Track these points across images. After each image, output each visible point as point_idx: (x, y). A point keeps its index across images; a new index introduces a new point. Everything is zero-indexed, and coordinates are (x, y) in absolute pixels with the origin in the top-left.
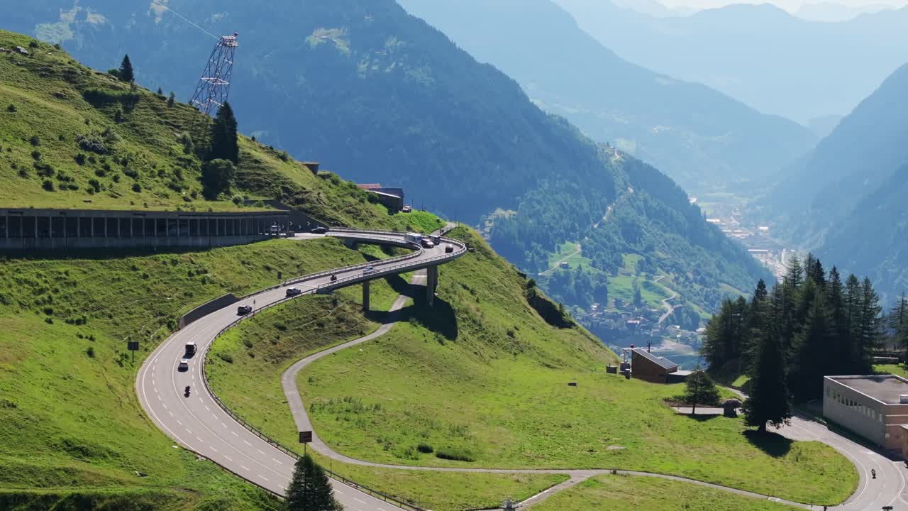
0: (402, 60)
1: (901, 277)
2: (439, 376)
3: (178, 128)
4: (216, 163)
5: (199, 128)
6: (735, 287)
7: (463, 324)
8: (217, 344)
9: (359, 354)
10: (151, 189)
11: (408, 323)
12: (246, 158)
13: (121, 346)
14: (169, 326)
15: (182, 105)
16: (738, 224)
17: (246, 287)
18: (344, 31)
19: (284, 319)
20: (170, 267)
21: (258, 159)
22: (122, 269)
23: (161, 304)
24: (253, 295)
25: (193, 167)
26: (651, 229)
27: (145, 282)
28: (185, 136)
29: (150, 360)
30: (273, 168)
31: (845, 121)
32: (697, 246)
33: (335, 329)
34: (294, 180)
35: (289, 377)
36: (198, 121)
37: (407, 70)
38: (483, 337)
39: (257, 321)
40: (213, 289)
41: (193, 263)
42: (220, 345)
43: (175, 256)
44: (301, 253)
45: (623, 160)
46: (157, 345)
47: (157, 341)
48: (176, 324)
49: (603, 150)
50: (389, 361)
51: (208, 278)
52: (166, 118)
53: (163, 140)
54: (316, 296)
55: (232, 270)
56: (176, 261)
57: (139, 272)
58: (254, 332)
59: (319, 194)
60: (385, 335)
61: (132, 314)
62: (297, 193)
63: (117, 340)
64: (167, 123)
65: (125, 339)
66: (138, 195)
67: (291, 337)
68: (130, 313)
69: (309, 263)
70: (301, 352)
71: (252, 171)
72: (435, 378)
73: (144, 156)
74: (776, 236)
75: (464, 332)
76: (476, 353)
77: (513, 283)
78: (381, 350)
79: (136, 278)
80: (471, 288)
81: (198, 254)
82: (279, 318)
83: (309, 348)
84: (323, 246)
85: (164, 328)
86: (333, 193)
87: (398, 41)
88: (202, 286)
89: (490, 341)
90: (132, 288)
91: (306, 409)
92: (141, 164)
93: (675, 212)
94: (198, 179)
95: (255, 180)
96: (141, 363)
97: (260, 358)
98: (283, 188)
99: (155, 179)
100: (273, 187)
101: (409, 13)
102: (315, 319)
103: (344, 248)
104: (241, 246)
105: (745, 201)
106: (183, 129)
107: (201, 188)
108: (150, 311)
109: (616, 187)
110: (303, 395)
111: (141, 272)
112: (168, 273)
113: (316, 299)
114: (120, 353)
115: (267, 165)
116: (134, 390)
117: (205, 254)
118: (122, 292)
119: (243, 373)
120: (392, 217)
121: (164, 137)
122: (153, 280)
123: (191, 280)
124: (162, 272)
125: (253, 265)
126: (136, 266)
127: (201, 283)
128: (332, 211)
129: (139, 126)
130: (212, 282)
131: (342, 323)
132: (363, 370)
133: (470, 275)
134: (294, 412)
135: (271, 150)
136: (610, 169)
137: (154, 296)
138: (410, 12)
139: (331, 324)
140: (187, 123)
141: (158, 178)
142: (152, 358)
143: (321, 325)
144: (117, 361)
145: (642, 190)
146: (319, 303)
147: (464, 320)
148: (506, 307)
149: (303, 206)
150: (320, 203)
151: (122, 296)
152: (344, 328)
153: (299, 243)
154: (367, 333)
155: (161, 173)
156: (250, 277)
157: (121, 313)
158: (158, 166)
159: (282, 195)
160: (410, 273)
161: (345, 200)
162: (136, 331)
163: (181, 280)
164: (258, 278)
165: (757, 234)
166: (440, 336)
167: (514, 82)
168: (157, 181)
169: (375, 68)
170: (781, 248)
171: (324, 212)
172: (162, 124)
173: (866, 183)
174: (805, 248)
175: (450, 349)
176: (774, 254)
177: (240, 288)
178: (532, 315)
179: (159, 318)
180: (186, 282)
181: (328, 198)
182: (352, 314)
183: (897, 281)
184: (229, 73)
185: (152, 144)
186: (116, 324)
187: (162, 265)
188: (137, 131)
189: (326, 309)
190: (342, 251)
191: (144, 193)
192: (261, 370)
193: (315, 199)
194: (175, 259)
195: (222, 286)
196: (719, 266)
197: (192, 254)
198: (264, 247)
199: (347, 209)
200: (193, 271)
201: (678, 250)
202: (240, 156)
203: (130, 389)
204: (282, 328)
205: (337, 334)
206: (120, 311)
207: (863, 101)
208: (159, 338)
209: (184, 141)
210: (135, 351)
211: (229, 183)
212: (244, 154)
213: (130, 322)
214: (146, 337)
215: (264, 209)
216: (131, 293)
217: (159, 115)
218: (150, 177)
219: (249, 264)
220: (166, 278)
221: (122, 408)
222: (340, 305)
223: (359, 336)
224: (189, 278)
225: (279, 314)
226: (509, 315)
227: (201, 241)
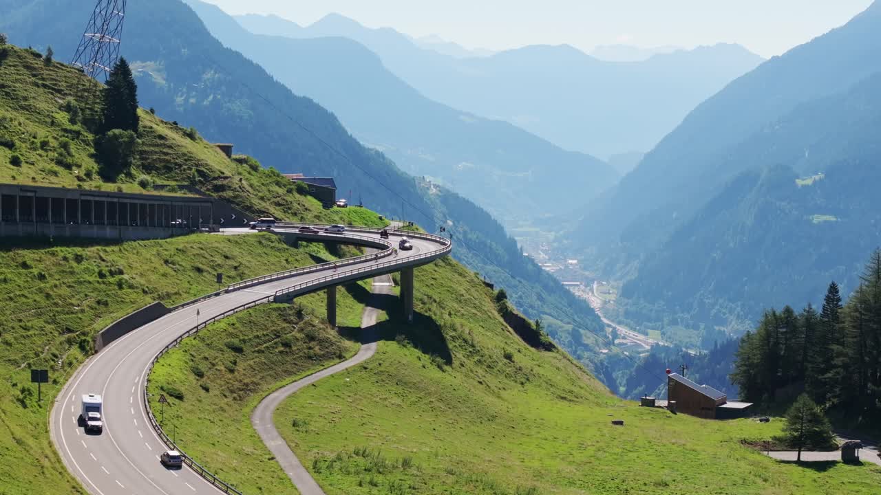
0: (219, 92)
1: (717, 307)
2: (454, 414)
3: (60, 93)
4: (115, 135)
5: (86, 94)
6: (557, 319)
7: (454, 344)
8: (157, 373)
9: (346, 385)
10: (33, 164)
11: (394, 342)
12: (148, 132)
13: (18, 377)
14: (82, 347)
15: (62, 65)
16: (547, 258)
17: (176, 294)
18: (160, 64)
19: (237, 337)
20: (74, 264)
21: (163, 135)
22: (8, 266)
23: (68, 316)
24: (188, 304)
25: (82, 140)
26: (471, 261)
27: (42, 285)
28: (69, 103)
29: (64, 397)
30: (182, 146)
31: (649, 156)
32: (518, 278)
33: (306, 351)
34: (209, 162)
35: (262, 419)
36: (84, 85)
37: (226, 103)
38: (479, 361)
39: (203, 340)
40: (134, 296)
41: (103, 260)
42: (161, 373)
43: (78, 250)
44: (236, 251)
45: (440, 194)
46: (69, 375)
47: (69, 370)
48: (91, 343)
49: (420, 183)
50: (388, 395)
51: (126, 281)
52: (43, 79)
53: (42, 105)
54: (275, 305)
55: (154, 270)
56: (81, 256)
57: (31, 270)
58: (202, 356)
59: (241, 180)
60: (372, 359)
61: (29, 330)
62: (215, 179)
63: (12, 367)
64: (45, 86)
65: (23, 366)
66: (18, 170)
67: (251, 362)
68: (26, 329)
69: (247, 264)
70: (267, 383)
71: (156, 149)
72: (451, 417)
73: (20, 124)
74: (585, 269)
75: (459, 355)
76: (480, 383)
77: (481, 294)
78: (374, 379)
79: (29, 279)
80: (438, 300)
81: (107, 249)
82: (231, 335)
83: (276, 377)
84: (260, 243)
85: (75, 351)
86: (255, 181)
87: (216, 73)
88: (119, 292)
89: (489, 367)
90: (25, 292)
91: (307, 469)
92: (17, 133)
93: (494, 244)
94: (91, 156)
95: (161, 161)
96: (53, 403)
97: (217, 392)
98: (198, 171)
99: (38, 152)
100: (184, 170)
101: (225, 46)
102: (278, 337)
103: (285, 246)
104: (160, 241)
105: (552, 236)
106: (65, 94)
107: (96, 167)
108: (52, 326)
109: (436, 220)
110: (294, 448)
111: (35, 271)
112: (72, 273)
113: (275, 309)
114: (20, 386)
115: (174, 142)
116: (50, 444)
117: (116, 248)
118: (11, 299)
119: (202, 416)
120: (329, 211)
121: (43, 102)
122: (53, 282)
123: (104, 283)
124: (63, 272)
125: (179, 265)
126: (28, 263)
127: (116, 287)
128: (260, 201)
129: (10, 87)
130: (131, 287)
131: (313, 343)
132: (359, 407)
133: (432, 284)
134: (291, 474)
135: (175, 126)
136: (429, 202)
137: (56, 304)
138: (226, 44)
139: (299, 343)
140: (70, 86)
141: (40, 152)
142: (66, 393)
143: (287, 345)
144: (18, 400)
145: (461, 223)
146: (280, 314)
147: (453, 338)
148: (481, 324)
149: (224, 194)
150: (243, 191)
151: (12, 304)
152: (317, 348)
153: (232, 238)
154: (347, 356)
155: (44, 145)
156: (178, 282)
157: (13, 328)
158: (38, 136)
159: (197, 179)
160: (368, 280)
161: (271, 189)
162: (37, 355)
163: (90, 282)
164: (189, 282)
165: (566, 267)
166: (438, 359)
167: (332, 115)
168: (40, 155)
169: (192, 100)
170: (593, 281)
171: (251, 203)
172: (38, 86)
173: (674, 215)
174: (616, 280)
175: (451, 378)
176: (586, 286)
177: (168, 295)
178: (511, 333)
179: (67, 336)
180: (97, 285)
181: (251, 186)
182: (324, 330)
183: (714, 311)
184: (119, 28)
185: (27, 110)
186: (7, 343)
187: (62, 262)
188: (7, 94)
189: (290, 323)
190: (285, 250)
191: (25, 168)
192: (223, 410)
193: (237, 186)
194: (79, 254)
195: (145, 292)
196: (540, 298)
197: (99, 248)
198: (187, 242)
199: (276, 200)
200: (105, 270)
201: (501, 282)
202: (141, 129)
203: (45, 443)
204: (238, 350)
205: (310, 358)
206: (11, 325)
207: (666, 137)
208: (70, 364)
209: (68, 108)
210: (42, 384)
211: (131, 162)
212: (145, 127)
213: (27, 341)
214: (52, 363)
215: (179, 194)
216: (24, 300)
217: (34, 76)
218: (31, 149)
219: (174, 264)
220: (70, 280)
221: (46, 478)
222: (307, 319)
223: (338, 361)
224: (100, 280)
225: (231, 330)
226: (489, 334)
227: (109, 232)
